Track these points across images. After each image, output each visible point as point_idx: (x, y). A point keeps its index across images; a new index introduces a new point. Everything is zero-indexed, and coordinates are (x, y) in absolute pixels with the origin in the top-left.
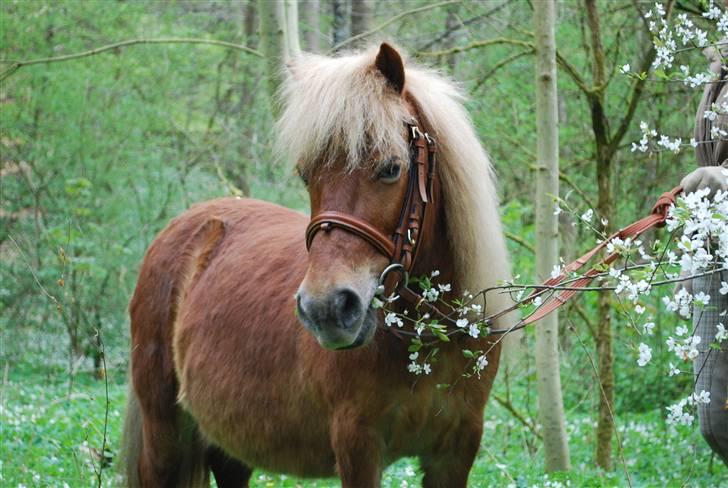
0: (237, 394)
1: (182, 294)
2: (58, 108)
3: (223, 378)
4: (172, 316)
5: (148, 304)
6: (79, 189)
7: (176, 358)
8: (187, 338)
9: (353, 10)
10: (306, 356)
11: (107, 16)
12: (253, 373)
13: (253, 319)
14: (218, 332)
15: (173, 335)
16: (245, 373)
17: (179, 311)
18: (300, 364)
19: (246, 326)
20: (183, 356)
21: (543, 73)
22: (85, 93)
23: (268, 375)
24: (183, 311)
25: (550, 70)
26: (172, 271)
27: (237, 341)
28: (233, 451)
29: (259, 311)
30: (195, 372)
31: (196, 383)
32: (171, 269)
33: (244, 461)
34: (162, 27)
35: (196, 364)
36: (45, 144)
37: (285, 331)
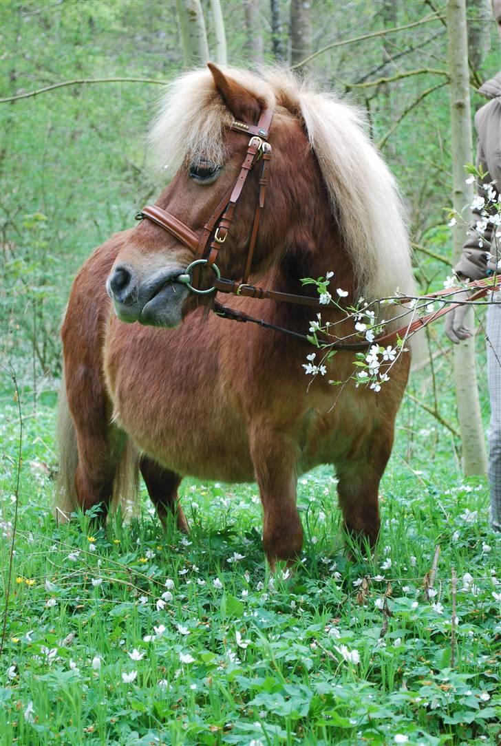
0: (167, 411)
1: (108, 320)
2: (21, 147)
3: (153, 397)
4: (100, 342)
5: (78, 329)
6: (37, 223)
7: (108, 381)
8: (115, 363)
9: (293, 47)
10: (227, 369)
11: (65, 60)
12: (181, 390)
13: (178, 340)
14: (145, 354)
15: (103, 359)
16: (173, 390)
17: (106, 337)
18: (221, 378)
19: (171, 347)
20: (113, 379)
21: (457, 101)
22: (47, 133)
23: (194, 389)
24: (110, 337)
25: (464, 98)
26: (98, 299)
27: (163, 362)
28: (166, 462)
29: (184, 332)
30: (126, 393)
31: (128, 403)
32: (96, 296)
33: (176, 471)
34: (117, 68)
35: (127, 385)
36: (11, 182)
37: (208, 348)
